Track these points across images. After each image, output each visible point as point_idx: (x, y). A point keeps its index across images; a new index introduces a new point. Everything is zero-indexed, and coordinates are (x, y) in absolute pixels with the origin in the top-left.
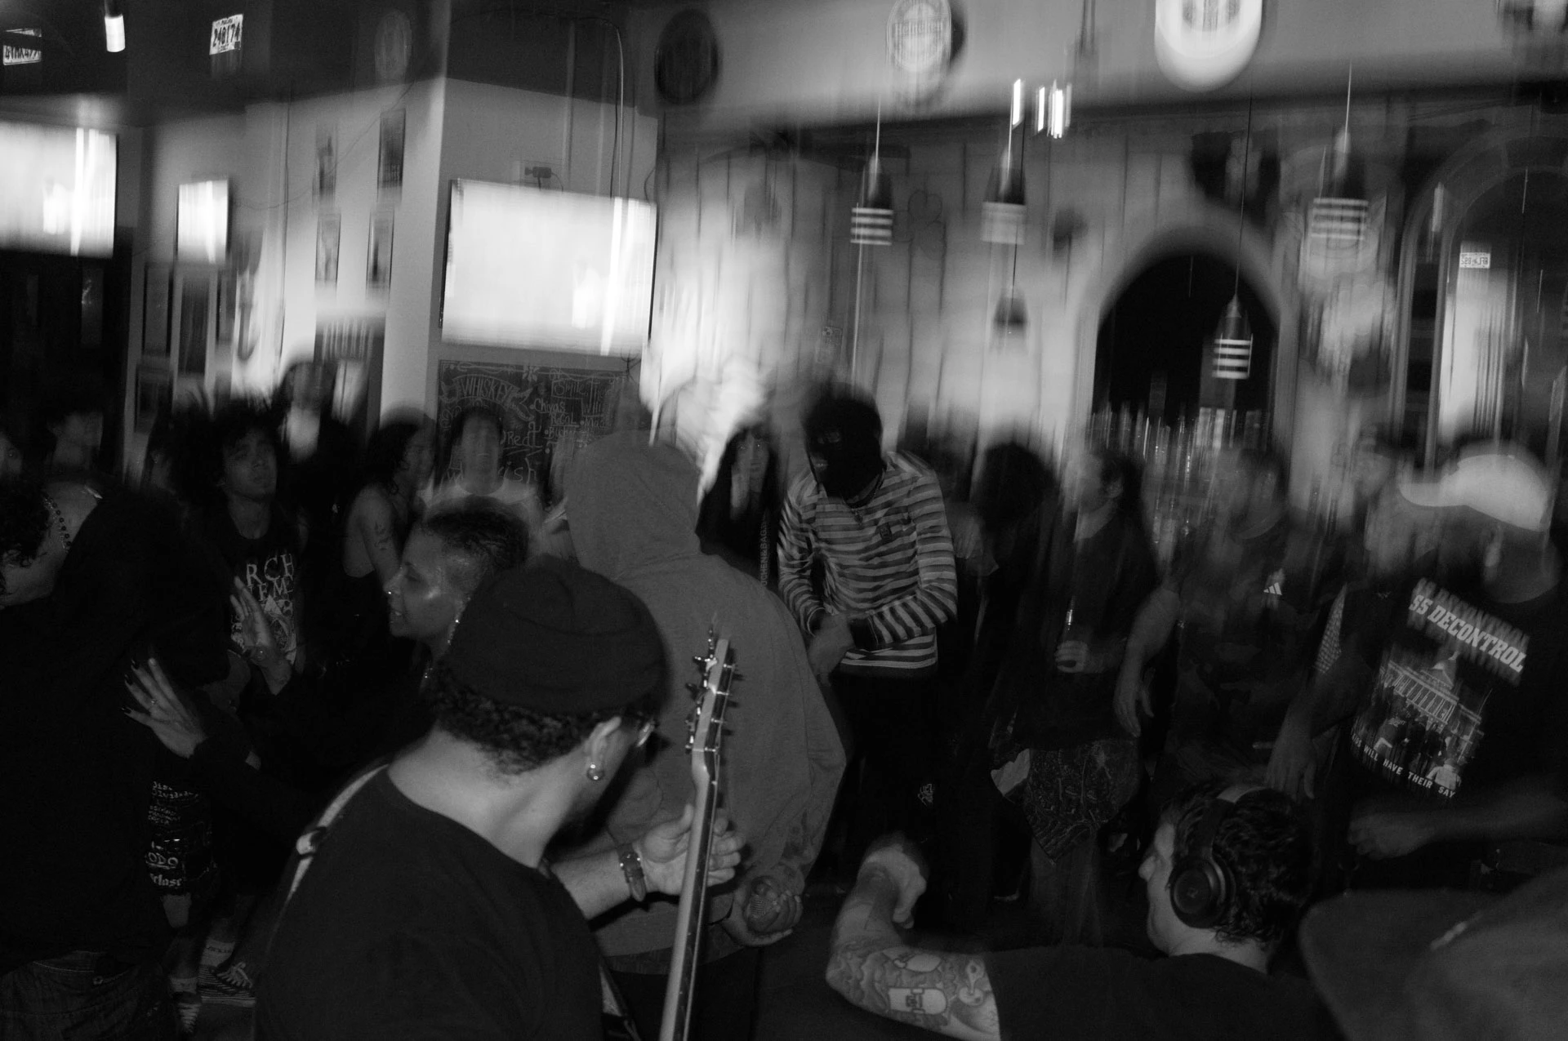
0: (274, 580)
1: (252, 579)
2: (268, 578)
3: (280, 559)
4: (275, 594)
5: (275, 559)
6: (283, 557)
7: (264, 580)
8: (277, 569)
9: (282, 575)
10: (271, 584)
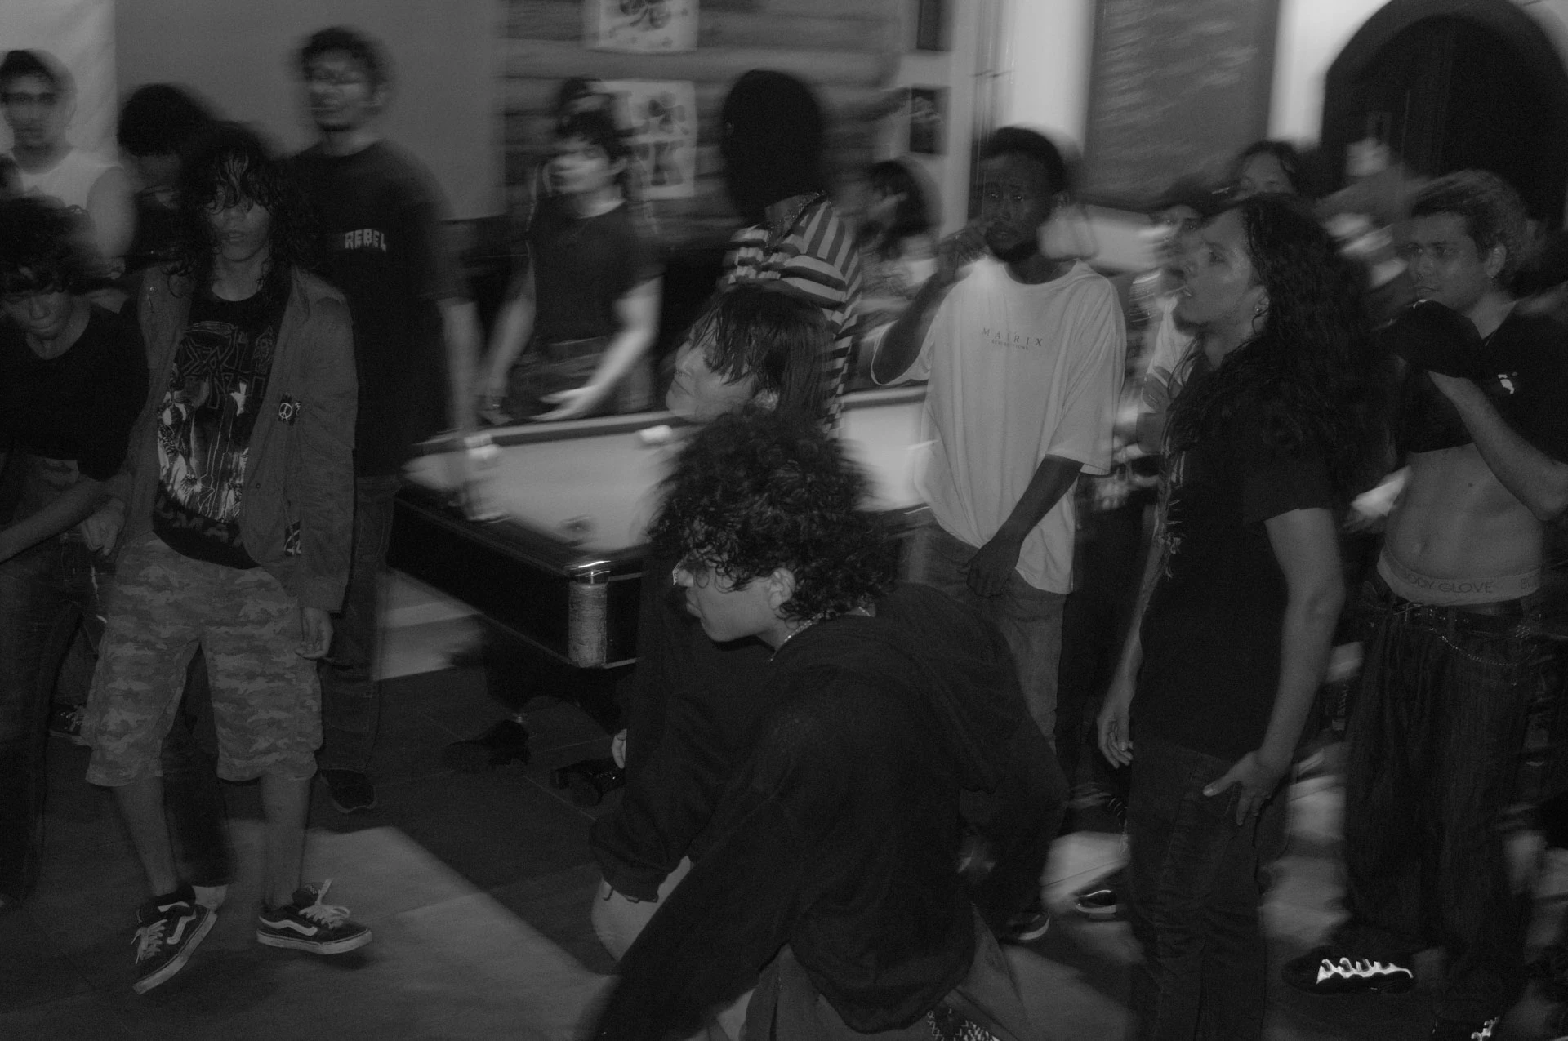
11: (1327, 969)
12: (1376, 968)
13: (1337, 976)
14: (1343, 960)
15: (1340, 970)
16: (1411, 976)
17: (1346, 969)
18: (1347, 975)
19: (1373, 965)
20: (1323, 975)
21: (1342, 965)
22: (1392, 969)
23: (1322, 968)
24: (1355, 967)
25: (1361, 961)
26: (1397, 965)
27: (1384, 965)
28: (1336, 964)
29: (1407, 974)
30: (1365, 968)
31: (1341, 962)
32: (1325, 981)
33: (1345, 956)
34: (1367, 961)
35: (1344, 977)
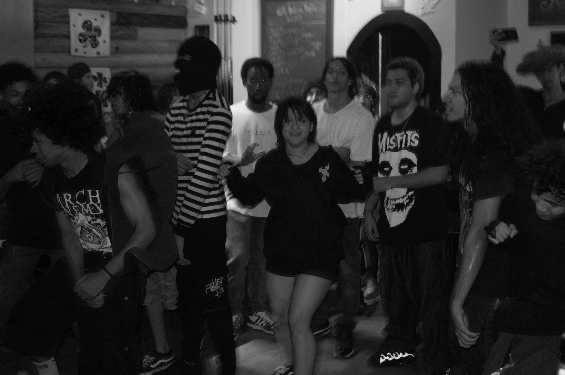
0: (82, 205)
1: (68, 202)
2: (78, 203)
3: (86, 193)
4: (83, 212)
5: (83, 192)
6: (90, 191)
7: (76, 204)
8: (84, 199)
9: (88, 202)
10: (79, 206)
11: (383, 358)
12: (401, 355)
13: (387, 360)
14: (388, 354)
15: (388, 358)
16: (414, 357)
17: (390, 357)
18: (390, 359)
19: (399, 354)
20: (382, 360)
21: (388, 356)
22: (407, 355)
23: (381, 358)
24: (393, 356)
25: (395, 353)
26: (408, 353)
27: (404, 354)
28: (386, 356)
29: (412, 356)
30: (397, 356)
31: (388, 355)
32: (383, 363)
33: (389, 352)
34: (397, 353)
35: (390, 360)
